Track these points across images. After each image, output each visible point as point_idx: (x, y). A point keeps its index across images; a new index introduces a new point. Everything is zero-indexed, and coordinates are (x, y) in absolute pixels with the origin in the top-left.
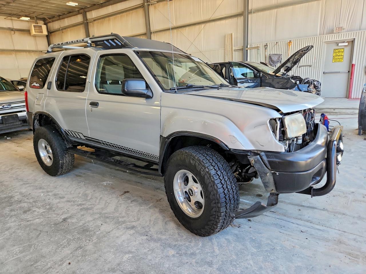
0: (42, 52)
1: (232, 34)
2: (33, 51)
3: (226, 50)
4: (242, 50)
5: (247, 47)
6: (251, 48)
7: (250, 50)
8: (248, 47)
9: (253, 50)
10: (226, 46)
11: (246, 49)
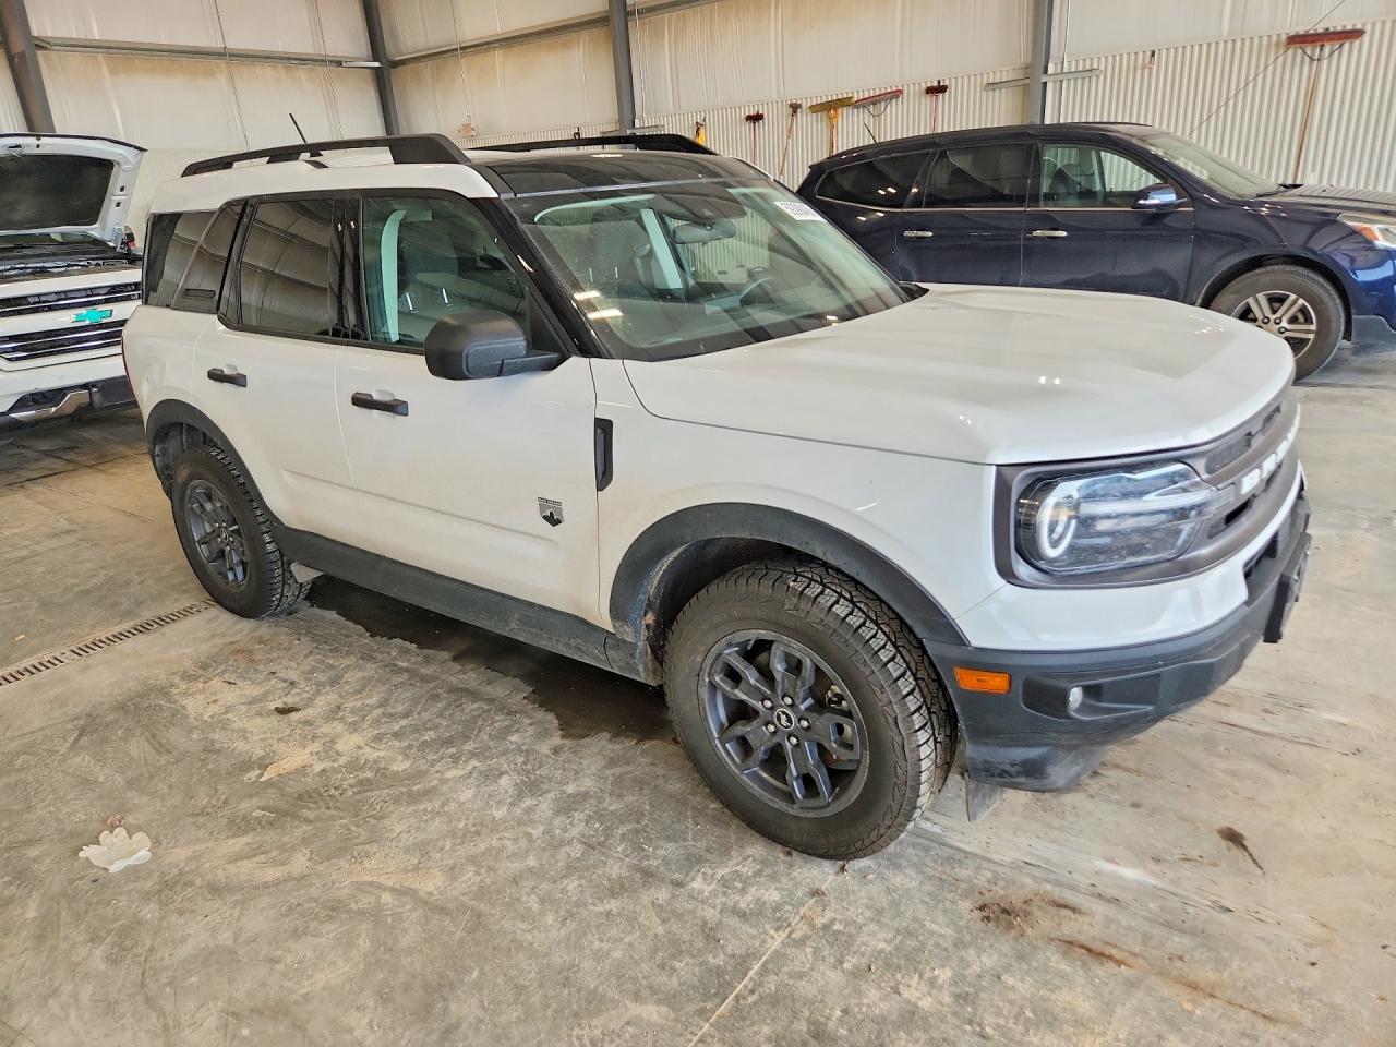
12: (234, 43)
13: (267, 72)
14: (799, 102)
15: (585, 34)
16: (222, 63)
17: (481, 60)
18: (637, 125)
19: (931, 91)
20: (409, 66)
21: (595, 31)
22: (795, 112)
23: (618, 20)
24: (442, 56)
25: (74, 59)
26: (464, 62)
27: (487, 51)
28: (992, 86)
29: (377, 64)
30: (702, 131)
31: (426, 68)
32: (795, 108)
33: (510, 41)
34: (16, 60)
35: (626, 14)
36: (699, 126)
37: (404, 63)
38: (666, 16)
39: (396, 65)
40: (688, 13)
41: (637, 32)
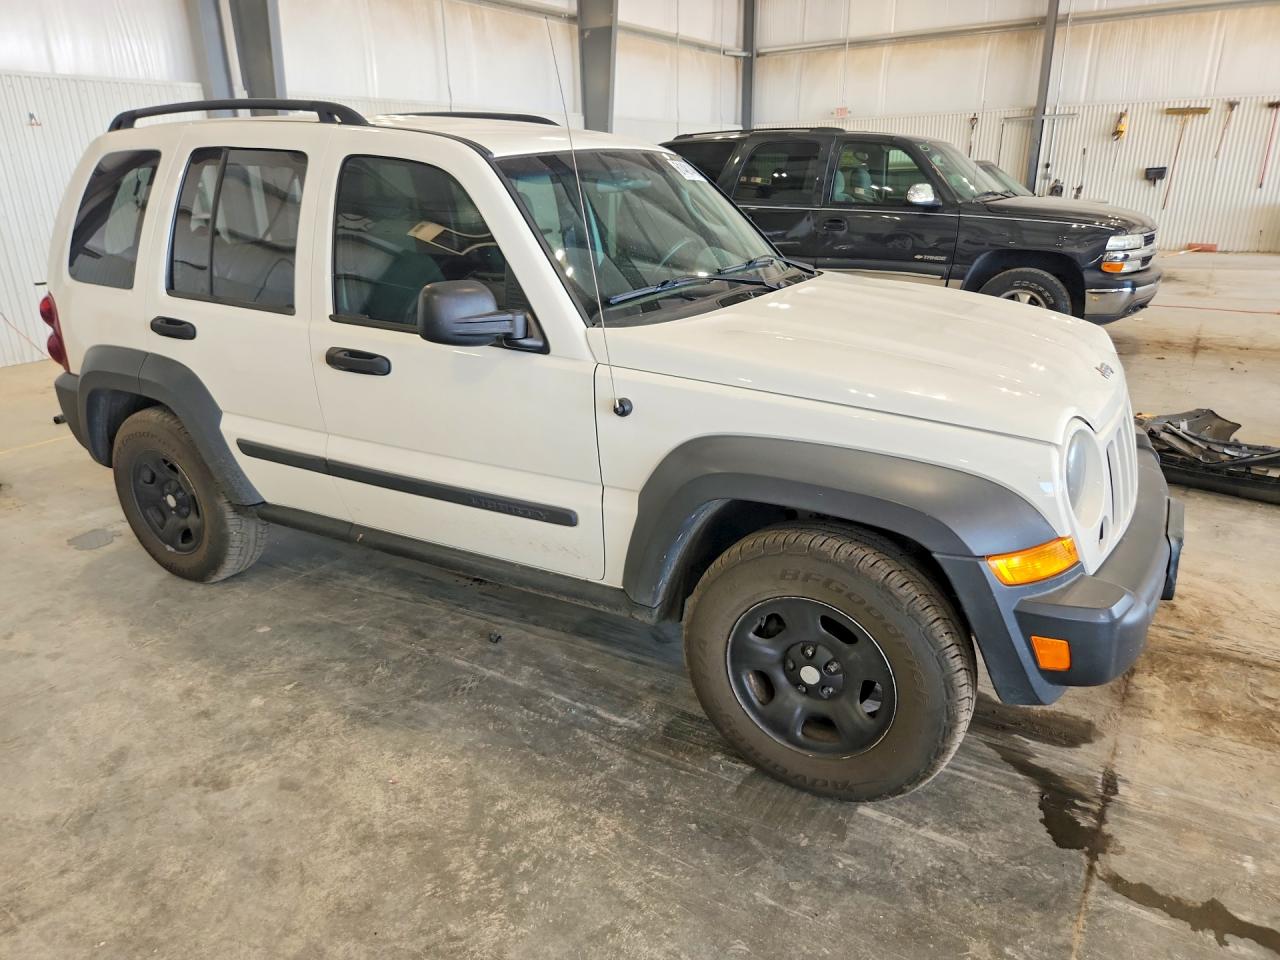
12: (685, 32)
14: (1237, 100)
16: (666, 46)
18: (1047, 113)
20: (772, 57)
21: (1008, 35)
22: (1232, 108)
23: (1048, 26)
27: (874, 46)
29: (744, 54)
30: (1123, 119)
31: (794, 59)
32: (1232, 105)
33: (900, 40)
34: (587, 34)
35: (1056, 22)
36: (1122, 115)
37: (763, 54)
38: (1093, 25)
39: (758, 55)
40: (1117, 23)
41: (1064, 39)
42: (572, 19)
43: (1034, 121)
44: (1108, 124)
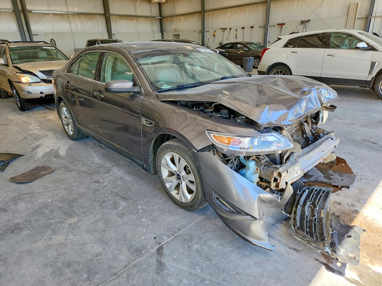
0: (154, 17)
1: (358, 3)
2: (148, 17)
3: (349, 18)
4: (366, 18)
5: (371, 16)
6: (375, 17)
7: (374, 19)
8: (373, 15)
9: (377, 19)
10: (349, 15)
11: (371, 17)
12: (138, 14)
13: (142, 19)
15: (197, 15)
16: (135, 17)
17: (179, 17)
19: (251, 27)
20: (166, 18)
22: (230, 30)
23: (202, 12)
24: (172, 16)
25: (114, 17)
26: (176, 18)
27: (180, 16)
28: (260, 27)
29: (160, 18)
30: (215, 32)
31: (169, 18)
32: (231, 29)
33: (184, 15)
34: (106, 17)
35: (204, 11)
36: (215, 31)
37: (165, 17)
38: (211, 12)
39: (163, 17)
40: (215, 12)
41: (206, 14)
42: (103, 15)
43: (203, 32)
44: (213, 33)
